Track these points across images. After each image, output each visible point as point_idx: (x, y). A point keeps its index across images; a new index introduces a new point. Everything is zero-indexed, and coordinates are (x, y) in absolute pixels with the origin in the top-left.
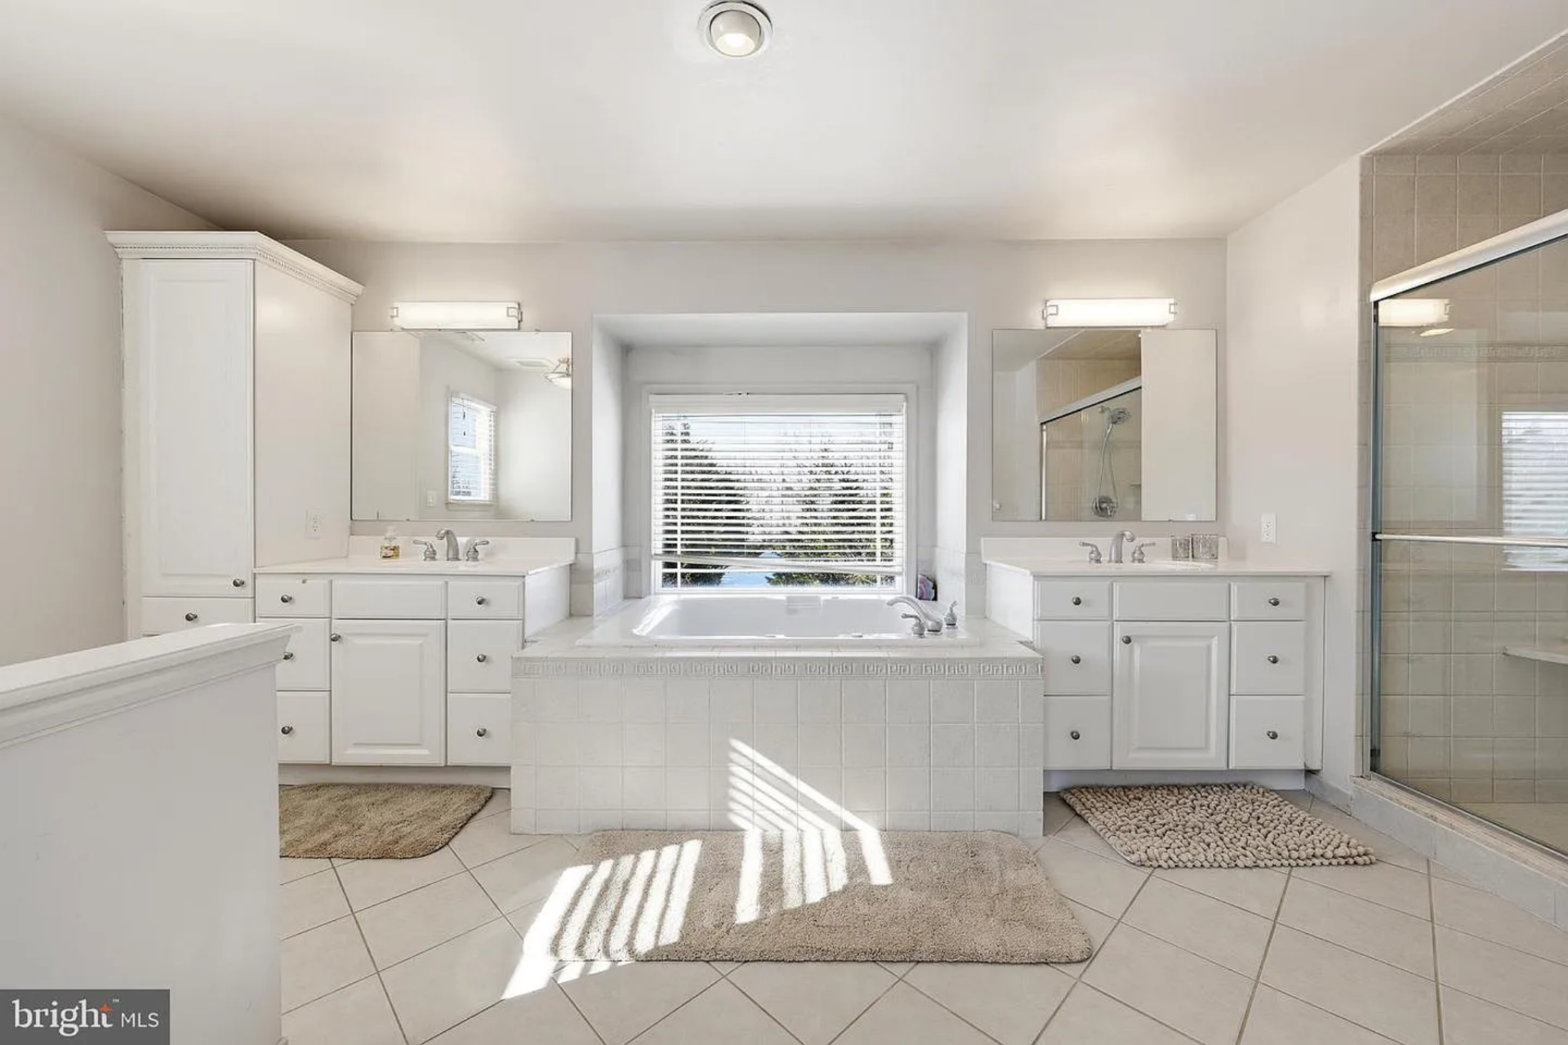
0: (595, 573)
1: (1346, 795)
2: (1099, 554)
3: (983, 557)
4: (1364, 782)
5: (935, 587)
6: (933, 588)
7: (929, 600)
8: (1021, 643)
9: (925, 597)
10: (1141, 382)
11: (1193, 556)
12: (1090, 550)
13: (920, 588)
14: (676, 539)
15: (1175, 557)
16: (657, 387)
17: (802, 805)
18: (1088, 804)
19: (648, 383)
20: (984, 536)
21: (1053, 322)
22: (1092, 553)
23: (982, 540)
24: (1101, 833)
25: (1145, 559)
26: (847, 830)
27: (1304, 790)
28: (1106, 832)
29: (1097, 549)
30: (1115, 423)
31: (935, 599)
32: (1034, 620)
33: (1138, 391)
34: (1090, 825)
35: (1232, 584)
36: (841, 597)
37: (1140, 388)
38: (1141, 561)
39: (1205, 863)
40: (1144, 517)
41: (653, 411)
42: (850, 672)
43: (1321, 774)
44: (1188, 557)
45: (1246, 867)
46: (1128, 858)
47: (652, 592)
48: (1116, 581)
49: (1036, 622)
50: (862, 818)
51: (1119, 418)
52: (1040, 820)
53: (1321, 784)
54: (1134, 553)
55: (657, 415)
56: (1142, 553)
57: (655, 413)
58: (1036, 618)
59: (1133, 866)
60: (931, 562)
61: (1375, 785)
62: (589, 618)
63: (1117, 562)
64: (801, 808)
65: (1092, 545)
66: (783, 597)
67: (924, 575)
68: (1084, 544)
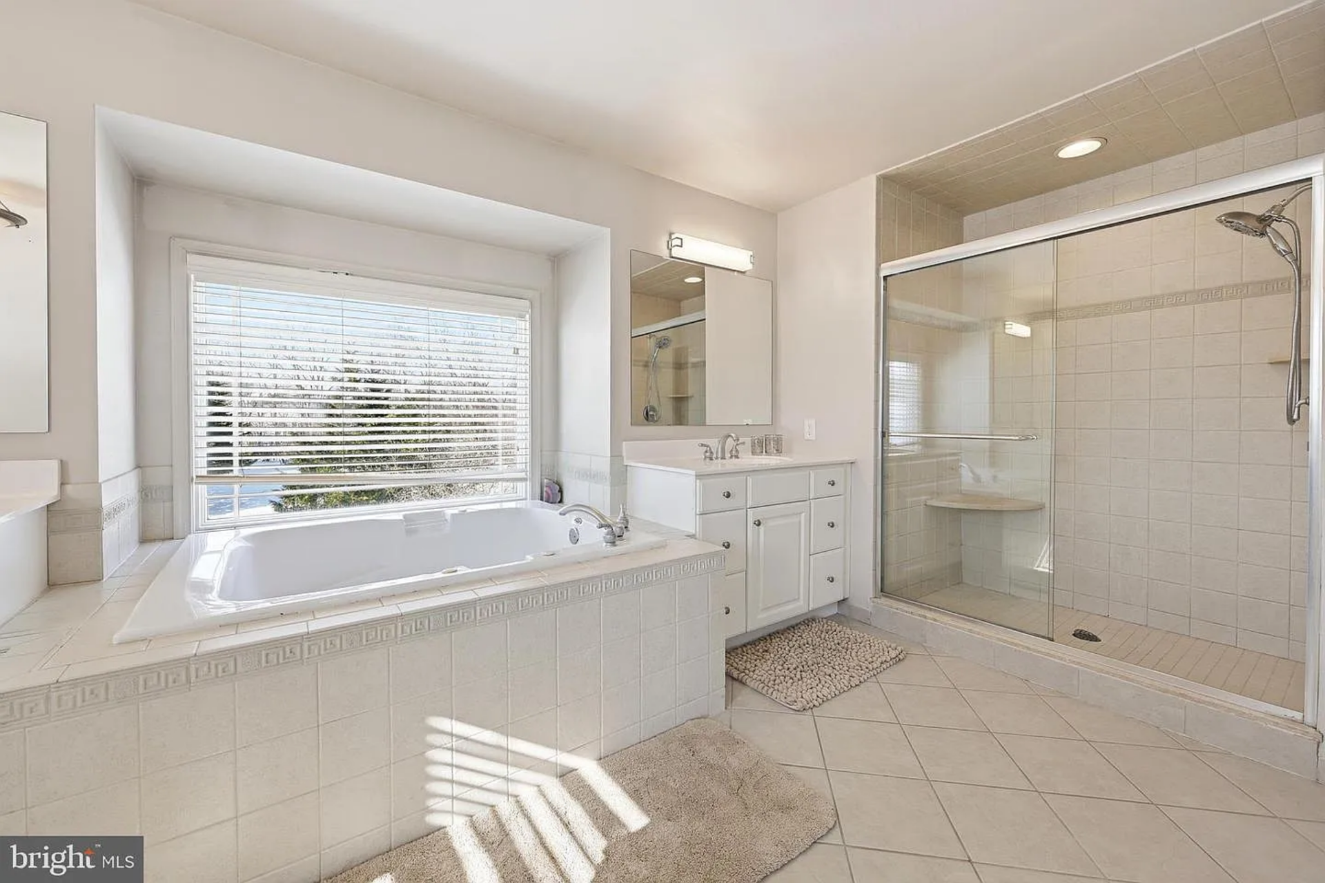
0: (105, 511)
1: (868, 611)
2: (712, 453)
3: (625, 459)
4: (878, 600)
5: (561, 491)
6: (559, 491)
7: (555, 503)
8: (688, 536)
9: (551, 500)
10: (705, 314)
11: (766, 452)
12: (704, 450)
13: (546, 492)
14: (230, 455)
15: (753, 453)
16: (196, 244)
17: (515, 765)
18: (742, 668)
19: (180, 237)
20: (625, 440)
21: (676, 252)
22: (706, 452)
23: (624, 443)
24: (764, 692)
25: (739, 455)
26: (566, 775)
27: (837, 613)
28: (768, 690)
29: (710, 449)
30: (660, 347)
31: (561, 501)
32: (696, 514)
33: (703, 322)
34: (748, 686)
35: (811, 472)
36: (470, 509)
37: (704, 320)
38: (737, 457)
39: (837, 692)
40: (708, 422)
41: (192, 277)
42: (565, 597)
43: (849, 600)
44: (762, 452)
45: (856, 685)
46: (793, 707)
47: (193, 527)
48: (749, 476)
49: (698, 517)
50: (578, 755)
51: (664, 344)
52: (722, 697)
53: (850, 607)
54: (732, 450)
55: (198, 283)
56: (737, 451)
57: (197, 280)
58: (698, 513)
59: (797, 713)
60: (555, 465)
61: (883, 601)
62: (96, 586)
63: (722, 458)
64: (512, 770)
65: (708, 446)
66: (400, 516)
67: (550, 480)
68: (702, 445)
